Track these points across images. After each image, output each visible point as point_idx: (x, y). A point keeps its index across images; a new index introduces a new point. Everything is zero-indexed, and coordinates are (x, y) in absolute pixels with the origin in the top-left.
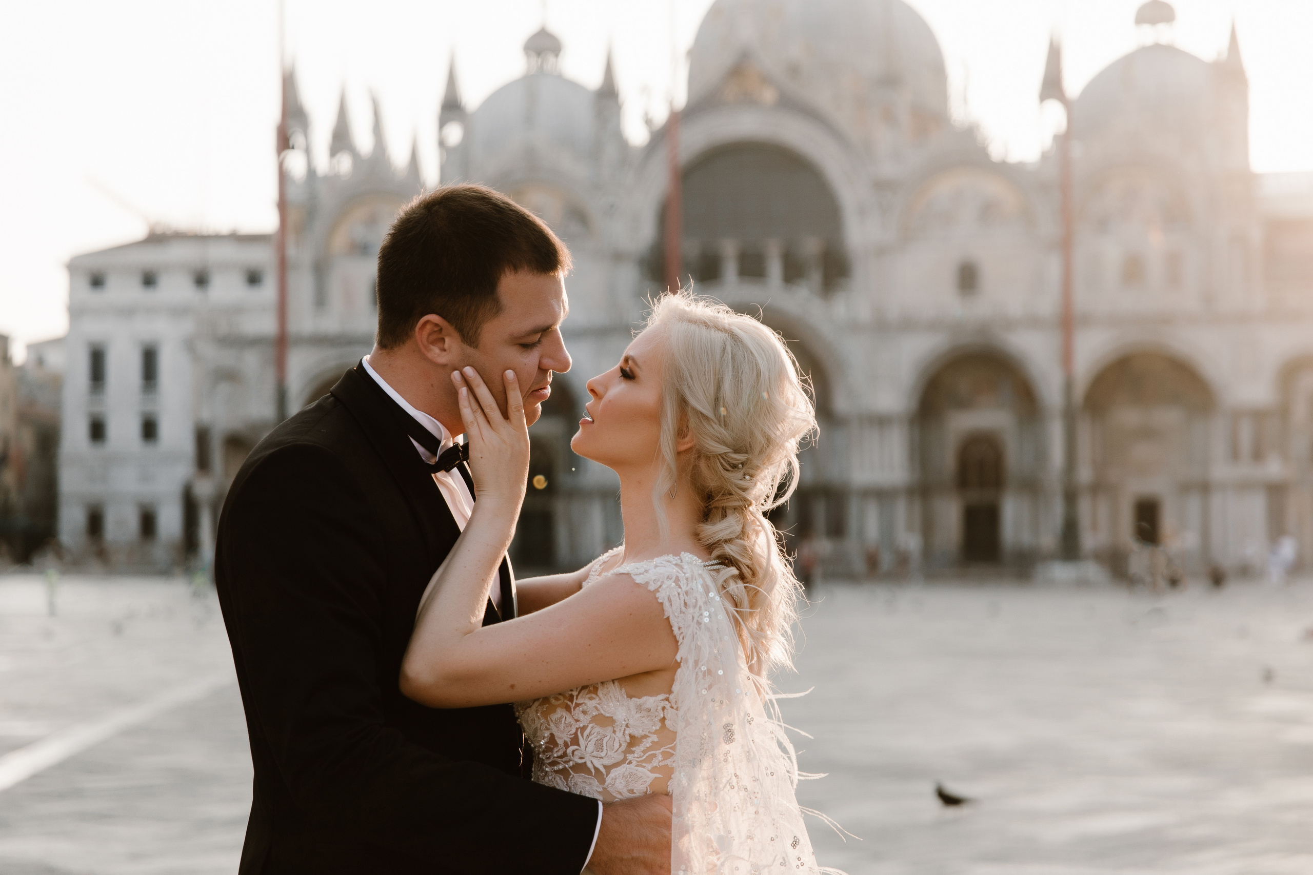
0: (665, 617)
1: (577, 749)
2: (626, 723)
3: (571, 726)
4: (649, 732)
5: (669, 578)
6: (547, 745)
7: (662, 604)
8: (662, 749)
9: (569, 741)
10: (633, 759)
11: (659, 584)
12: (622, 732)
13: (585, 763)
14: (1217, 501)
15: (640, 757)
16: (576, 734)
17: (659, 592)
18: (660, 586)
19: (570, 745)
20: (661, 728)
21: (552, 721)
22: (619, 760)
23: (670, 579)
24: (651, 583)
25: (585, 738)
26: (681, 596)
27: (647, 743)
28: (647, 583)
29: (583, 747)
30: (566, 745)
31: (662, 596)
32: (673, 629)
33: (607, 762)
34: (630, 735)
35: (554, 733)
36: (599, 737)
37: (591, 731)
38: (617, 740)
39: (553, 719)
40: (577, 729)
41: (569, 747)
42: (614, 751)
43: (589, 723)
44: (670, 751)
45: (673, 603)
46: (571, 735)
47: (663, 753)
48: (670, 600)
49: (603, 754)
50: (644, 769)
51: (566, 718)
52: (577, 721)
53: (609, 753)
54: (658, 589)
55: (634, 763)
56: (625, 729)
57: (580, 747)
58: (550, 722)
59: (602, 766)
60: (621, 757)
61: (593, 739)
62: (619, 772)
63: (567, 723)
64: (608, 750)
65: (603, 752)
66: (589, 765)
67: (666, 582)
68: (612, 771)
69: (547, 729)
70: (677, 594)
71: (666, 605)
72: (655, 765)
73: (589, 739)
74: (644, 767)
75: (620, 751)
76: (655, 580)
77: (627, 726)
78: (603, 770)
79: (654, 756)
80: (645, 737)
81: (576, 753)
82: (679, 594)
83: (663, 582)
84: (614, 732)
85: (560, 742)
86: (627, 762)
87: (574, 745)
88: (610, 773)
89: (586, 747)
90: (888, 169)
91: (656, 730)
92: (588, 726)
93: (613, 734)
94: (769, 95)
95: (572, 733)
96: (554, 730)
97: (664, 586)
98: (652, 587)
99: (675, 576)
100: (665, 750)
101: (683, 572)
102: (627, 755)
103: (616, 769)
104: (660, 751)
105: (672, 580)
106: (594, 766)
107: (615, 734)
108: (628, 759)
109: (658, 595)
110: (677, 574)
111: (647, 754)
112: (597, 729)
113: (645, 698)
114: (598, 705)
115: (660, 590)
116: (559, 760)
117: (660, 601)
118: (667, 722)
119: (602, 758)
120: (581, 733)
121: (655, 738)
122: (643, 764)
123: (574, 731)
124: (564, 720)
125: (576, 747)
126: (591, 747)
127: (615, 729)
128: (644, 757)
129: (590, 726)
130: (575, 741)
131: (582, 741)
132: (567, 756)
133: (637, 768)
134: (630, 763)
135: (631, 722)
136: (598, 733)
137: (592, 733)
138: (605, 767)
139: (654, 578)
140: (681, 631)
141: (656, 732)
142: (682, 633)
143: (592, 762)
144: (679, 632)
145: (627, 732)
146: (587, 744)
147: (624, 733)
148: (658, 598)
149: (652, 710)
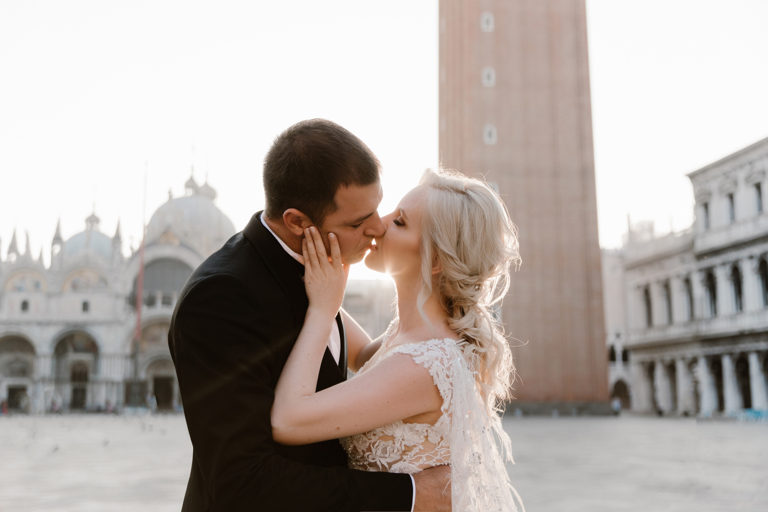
0: (434, 384)
1: (370, 454)
2: (402, 438)
3: (366, 442)
4: (418, 444)
5: (436, 359)
6: (352, 451)
7: (432, 377)
8: (426, 454)
9: (365, 450)
10: (407, 458)
11: (431, 363)
12: (399, 443)
13: (376, 462)
15: (411, 458)
16: (369, 446)
17: (430, 369)
18: (431, 365)
19: (366, 452)
20: (425, 441)
21: (354, 439)
22: (397, 459)
23: (438, 360)
24: (426, 363)
25: (375, 447)
26: (444, 371)
27: (416, 450)
28: (423, 363)
29: (374, 453)
30: (364, 452)
31: (432, 372)
32: (440, 392)
33: (390, 460)
34: (405, 446)
35: (356, 446)
36: (384, 447)
37: (379, 444)
38: (396, 448)
39: (355, 438)
40: (370, 444)
41: (365, 453)
42: (394, 454)
43: (378, 440)
44: (432, 455)
45: (439, 376)
46: (366, 447)
47: (427, 457)
48: (437, 374)
49: (387, 456)
50: (414, 465)
51: (363, 438)
52: (370, 439)
53: (391, 455)
54: (430, 367)
55: (408, 461)
56: (401, 442)
57: (372, 453)
58: (353, 439)
59: (387, 464)
60: (399, 457)
61: (380, 448)
62: (397, 466)
63: (363, 440)
64: (391, 453)
65: (387, 455)
66: (379, 463)
67: (435, 362)
68: (392, 466)
69: (352, 443)
70: (442, 370)
71: (435, 377)
72: (421, 463)
73: (378, 448)
74: (414, 464)
75: (398, 453)
76: (428, 361)
77: (403, 440)
78: (387, 466)
79: (421, 458)
80: (415, 446)
81: (370, 456)
82: (443, 370)
83: (433, 363)
84: (394, 443)
85: (360, 451)
86: (403, 460)
87: (368, 452)
88: (391, 467)
89: (376, 452)
91: (423, 443)
92: (377, 441)
93: (393, 445)
94: (177, 242)
95: (367, 446)
96: (356, 444)
97: (434, 365)
98: (426, 366)
99: (440, 357)
100: (428, 455)
101: (445, 354)
102: (403, 456)
103: (395, 465)
104: (425, 455)
105: (438, 361)
106: (381, 463)
107: (395, 445)
108: (403, 459)
109: (430, 371)
110: (442, 356)
111: (416, 456)
112: (383, 443)
113: (415, 424)
114: (383, 431)
115: (431, 367)
116: (360, 459)
117: (431, 375)
118: (429, 438)
119: (387, 458)
120: (372, 445)
121: (421, 447)
122: (414, 462)
123: (368, 445)
124: (361, 439)
125: (369, 453)
126: (379, 453)
127: (395, 442)
128: (414, 458)
129: (378, 441)
130: (369, 449)
131: (373, 450)
132: (364, 458)
133: (409, 464)
134: (405, 461)
135: (406, 437)
136: (383, 445)
137: (380, 445)
138: (388, 463)
139: (427, 359)
140: (445, 393)
141: (422, 444)
142: (446, 394)
143: (380, 461)
144: (444, 394)
145: (403, 444)
146: (377, 451)
147: (401, 444)
148: (430, 373)
149: (419, 432)
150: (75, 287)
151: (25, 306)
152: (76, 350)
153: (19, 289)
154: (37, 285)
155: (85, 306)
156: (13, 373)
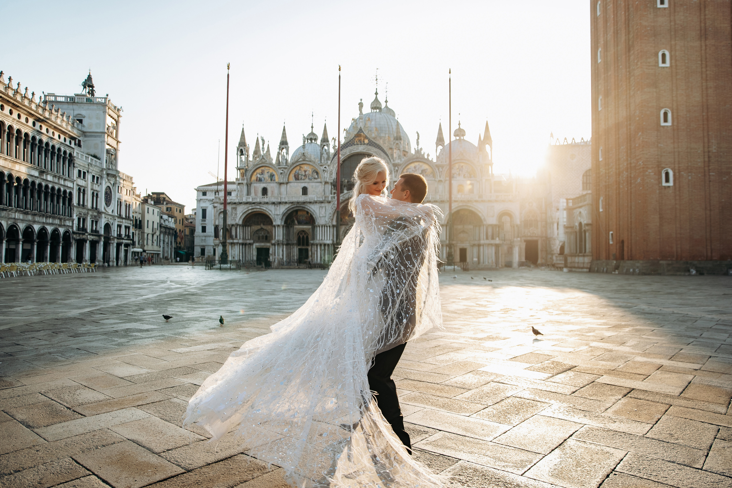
14: (482, 248)
90: (397, 161)
94: (366, 141)
150: (297, 178)
151: (265, 191)
152: (300, 223)
153: (260, 180)
154: (272, 176)
155: (305, 191)
156: (260, 239)
